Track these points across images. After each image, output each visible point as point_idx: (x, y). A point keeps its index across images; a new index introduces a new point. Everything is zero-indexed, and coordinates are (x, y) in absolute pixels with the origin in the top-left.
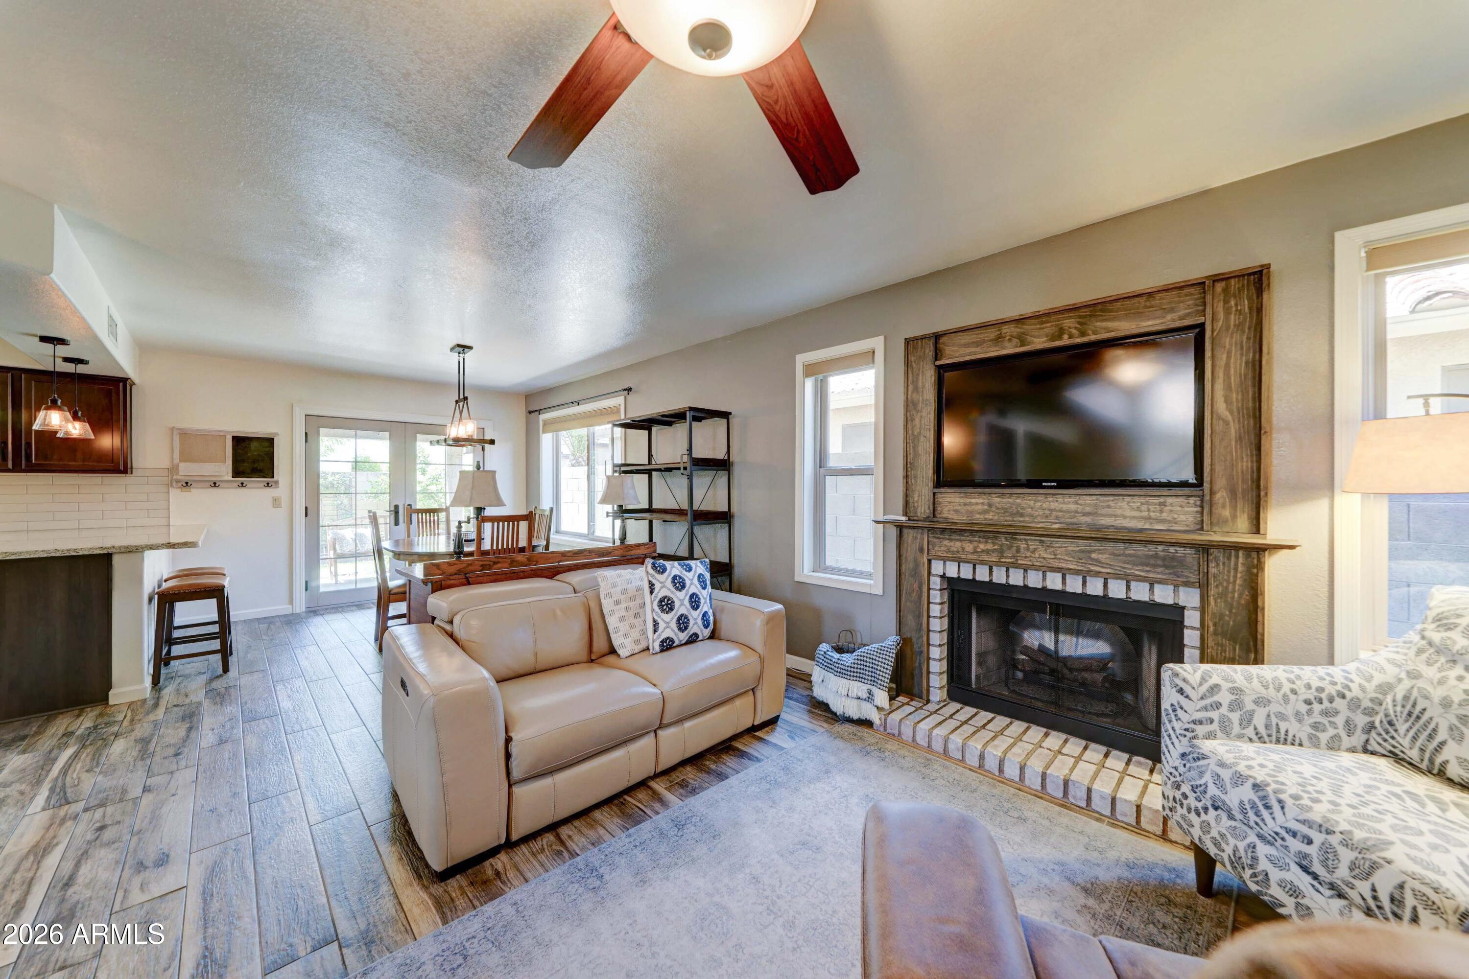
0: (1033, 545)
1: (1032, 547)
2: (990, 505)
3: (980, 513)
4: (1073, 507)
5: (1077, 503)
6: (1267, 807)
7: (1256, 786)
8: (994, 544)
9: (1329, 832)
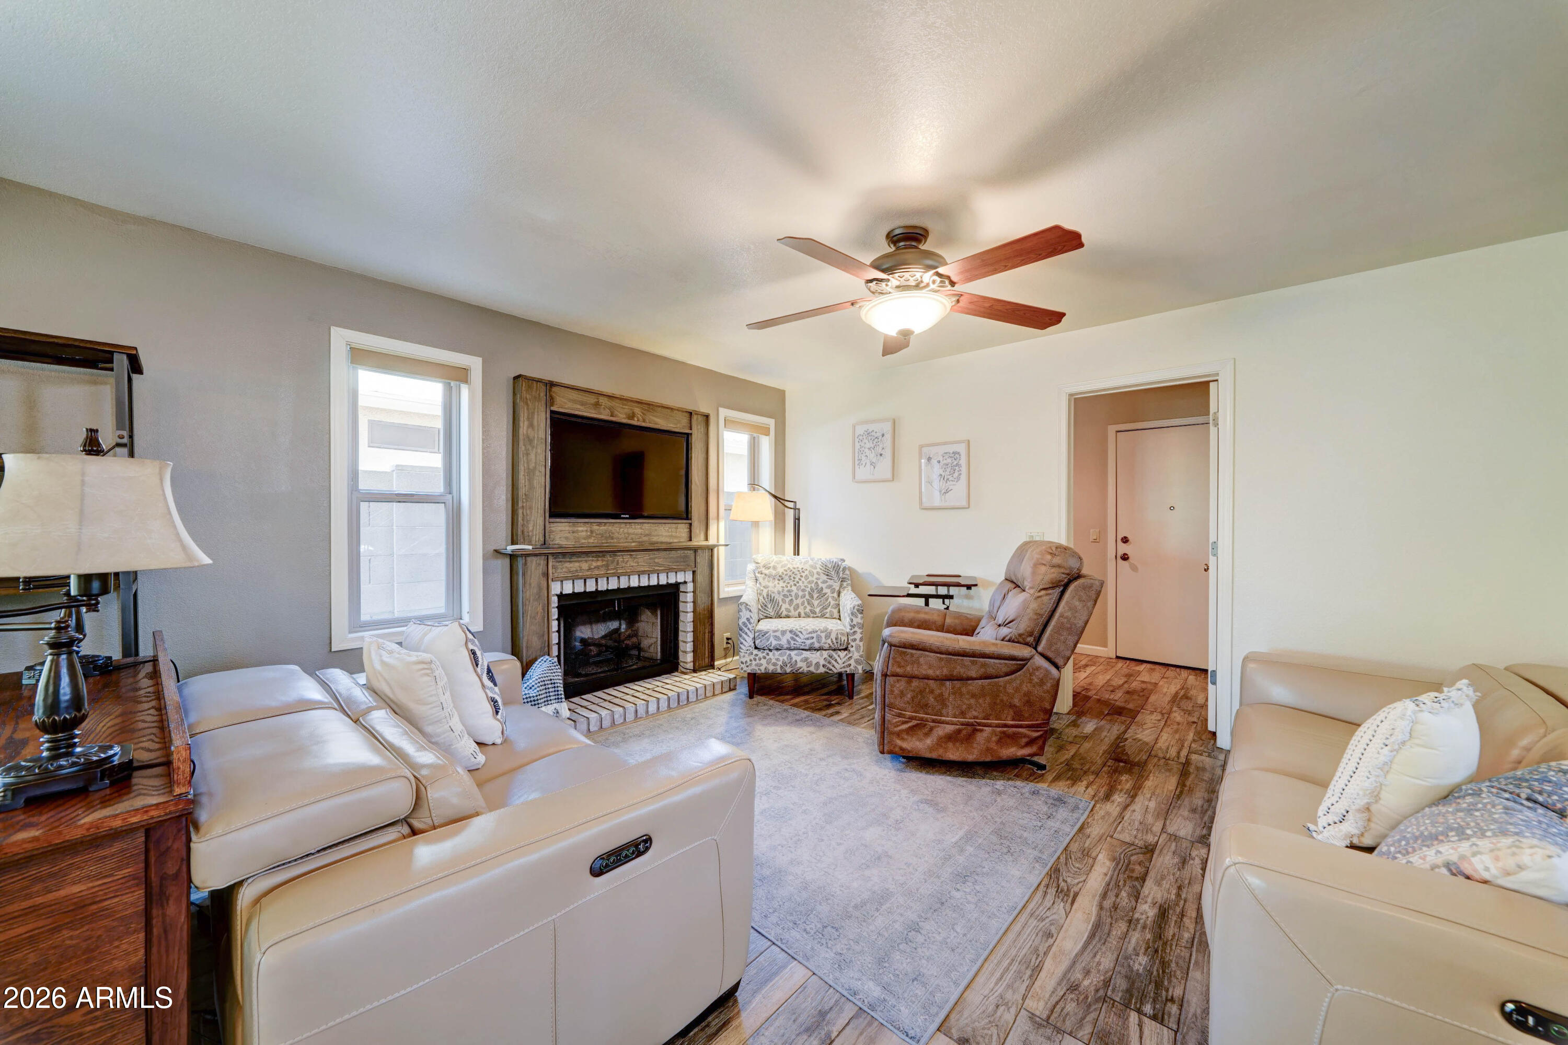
0: (627, 558)
1: (626, 560)
2: (592, 532)
3: (584, 539)
4: (640, 531)
5: (641, 528)
6: (797, 636)
7: (791, 632)
8: (603, 561)
9: (817, 632)
